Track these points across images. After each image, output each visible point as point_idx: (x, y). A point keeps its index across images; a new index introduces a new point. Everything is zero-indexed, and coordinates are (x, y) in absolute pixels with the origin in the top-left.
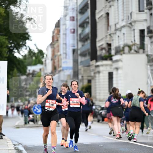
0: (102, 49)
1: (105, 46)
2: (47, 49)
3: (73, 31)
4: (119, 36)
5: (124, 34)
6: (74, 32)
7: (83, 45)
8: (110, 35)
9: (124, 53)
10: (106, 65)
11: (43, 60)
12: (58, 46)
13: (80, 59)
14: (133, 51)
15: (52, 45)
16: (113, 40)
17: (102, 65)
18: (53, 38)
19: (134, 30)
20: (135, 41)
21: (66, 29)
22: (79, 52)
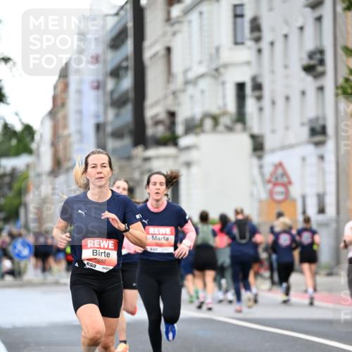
0: (157, 123)
1: (163, 116)
2: (42, 123)
3: (95, 84)
4: (192, 97)
5: (203, 92)
6: (97, 88)
7: (117, 115)
8: (174, 93)
9: (203, 131)
10: (166, 157)
11: (34, 146)
12: (65, 117)
13: (112, 144)
14: (221, 128)
15: (52, 114)
16: (179, 104)
17: (158, 157)
18: (55, 98)
19: (223, 83)
20: (225, 105)
21: (81, 82)
22: (109, 129)
